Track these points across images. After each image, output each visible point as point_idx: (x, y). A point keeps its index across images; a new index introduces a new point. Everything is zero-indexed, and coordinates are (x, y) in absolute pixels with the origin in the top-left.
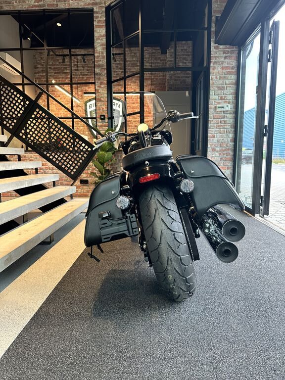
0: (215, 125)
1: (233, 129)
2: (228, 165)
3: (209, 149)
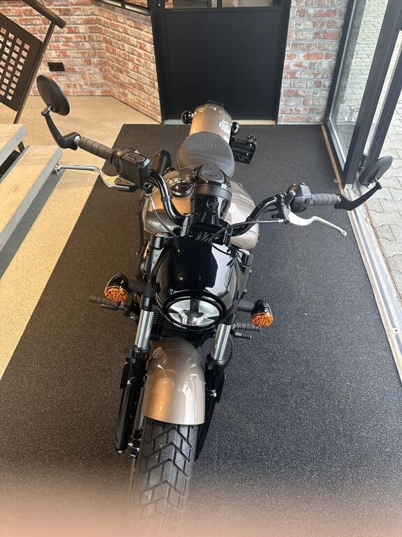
2: (328, 49)
3: (293, 13)
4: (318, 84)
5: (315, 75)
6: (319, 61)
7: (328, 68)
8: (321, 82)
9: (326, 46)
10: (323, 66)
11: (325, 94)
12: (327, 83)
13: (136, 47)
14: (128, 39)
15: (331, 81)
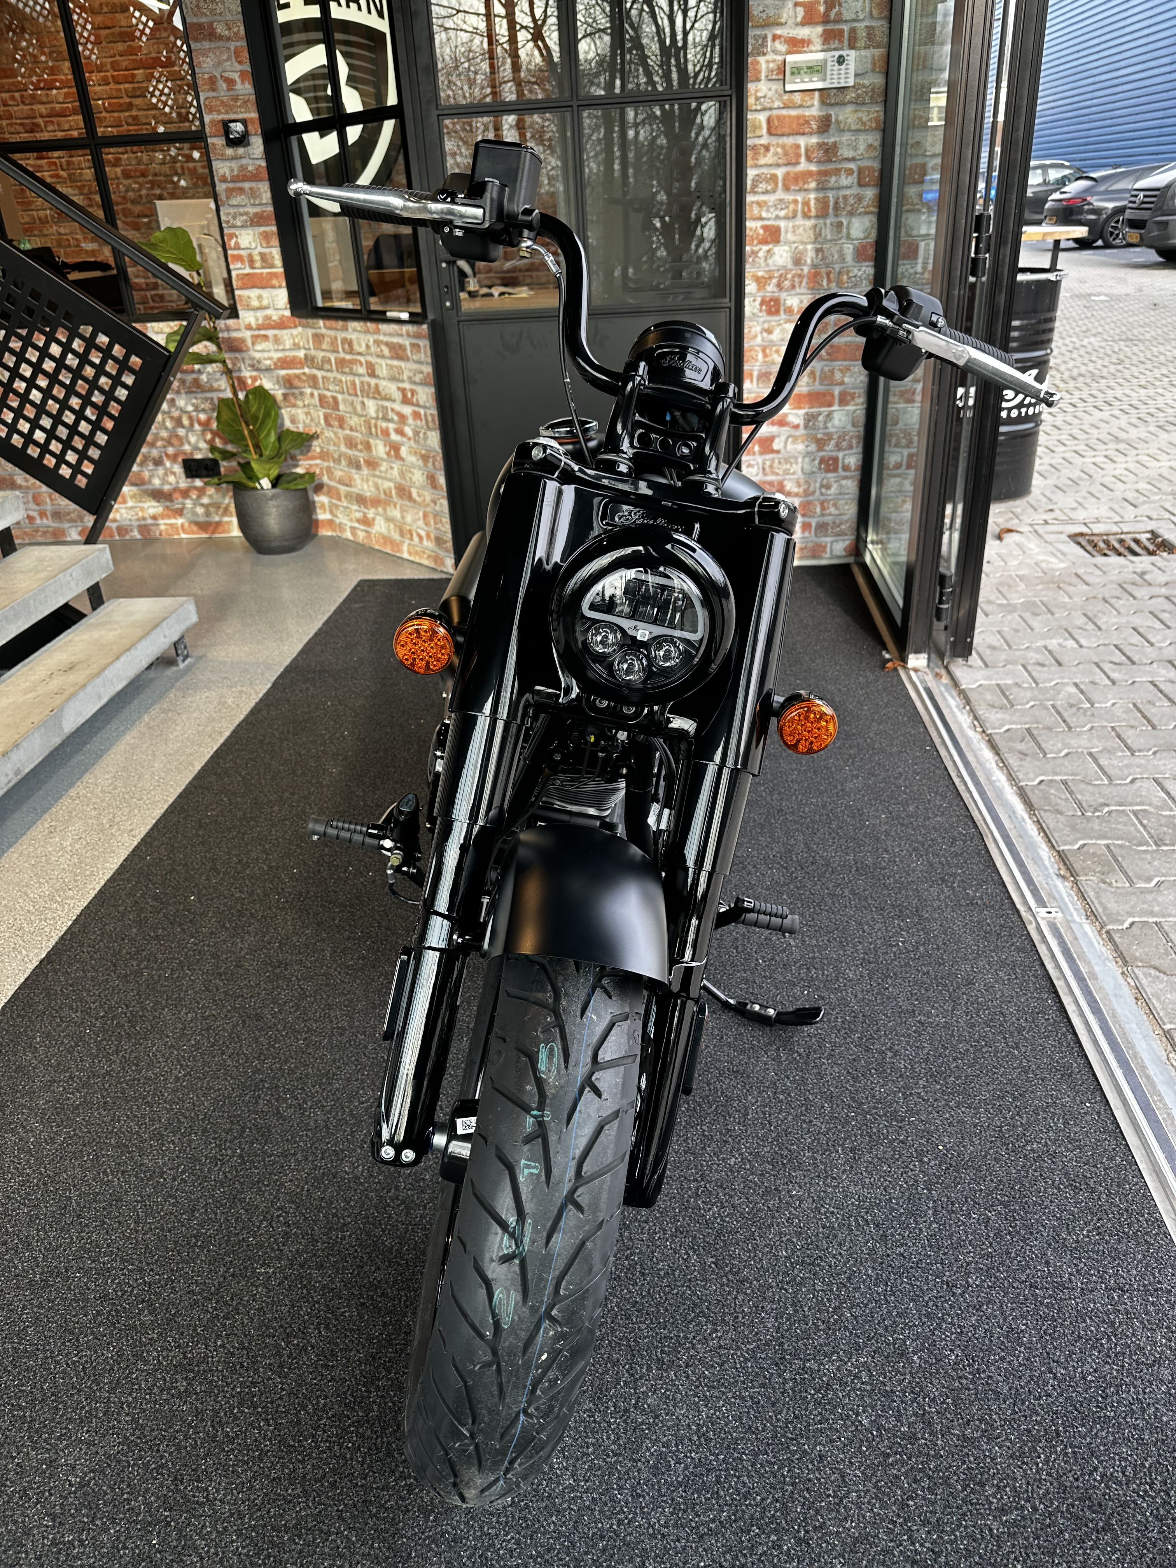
0: (780, 172)
1: (870, 193)
2: (842, 383)
3: (750, 306)
4: (830, 465)
5: (820, 444)
6: (825, 410)
7: (849, 427)
8: (836, 459)
9: (838, 376)
10: (836, 422)
11: (851, 486)
12: (853, 459)
13: (394, 401)
14: (377, 385)
15: (860, 456)
